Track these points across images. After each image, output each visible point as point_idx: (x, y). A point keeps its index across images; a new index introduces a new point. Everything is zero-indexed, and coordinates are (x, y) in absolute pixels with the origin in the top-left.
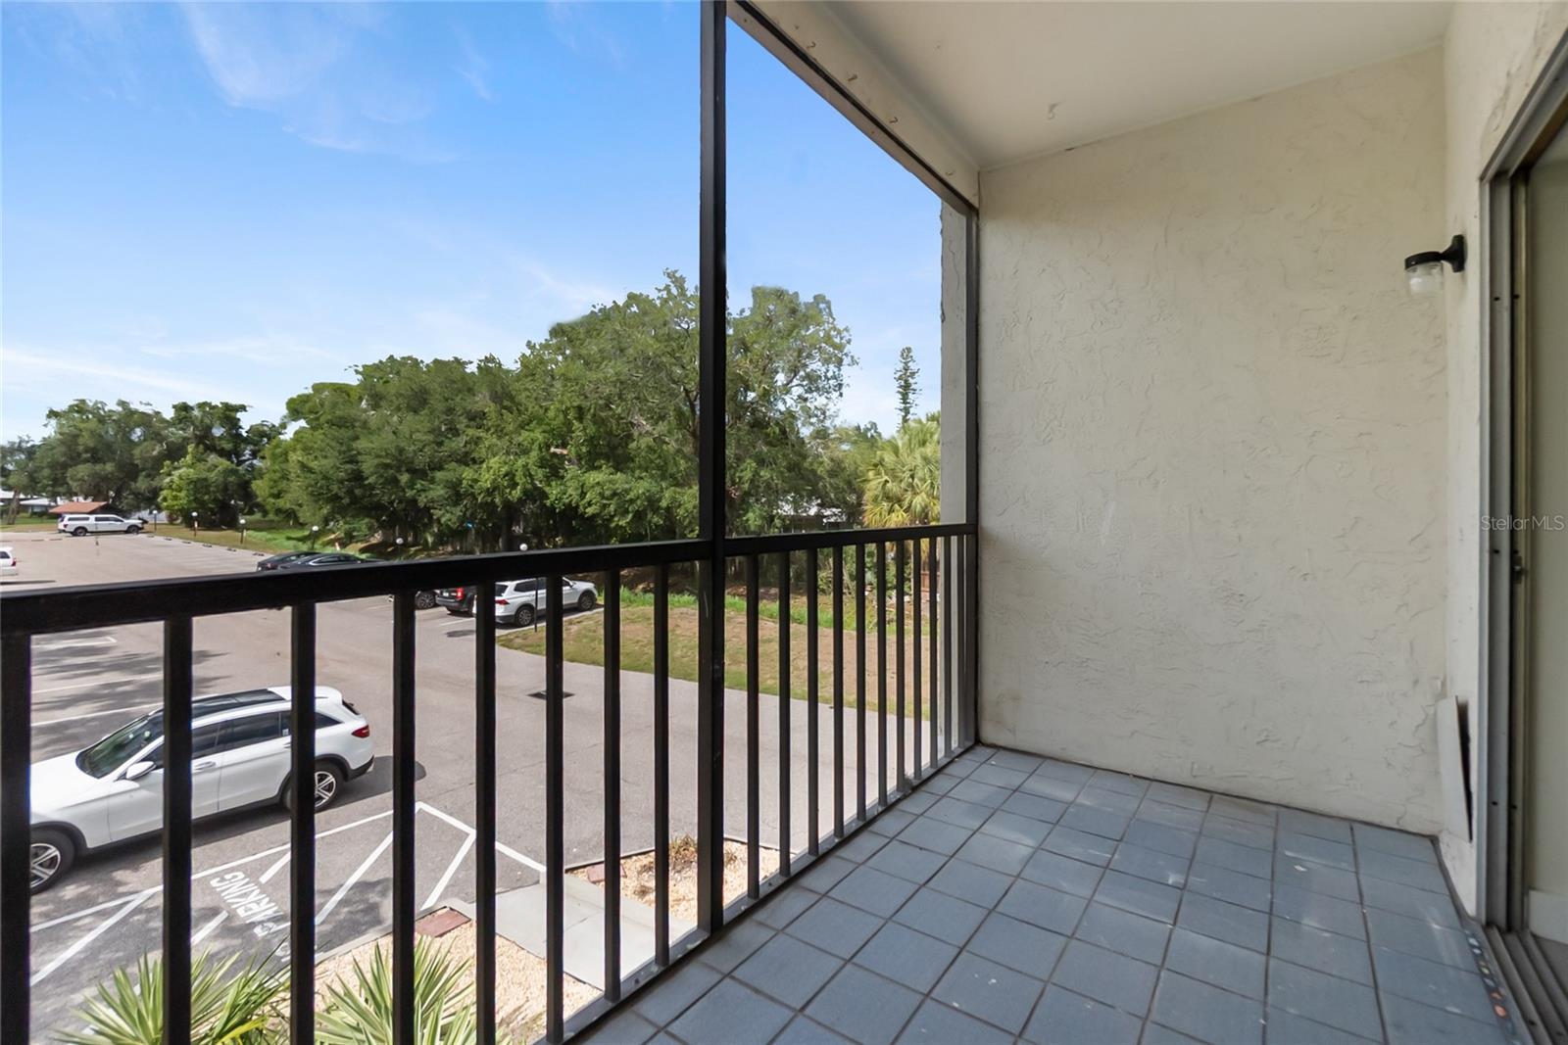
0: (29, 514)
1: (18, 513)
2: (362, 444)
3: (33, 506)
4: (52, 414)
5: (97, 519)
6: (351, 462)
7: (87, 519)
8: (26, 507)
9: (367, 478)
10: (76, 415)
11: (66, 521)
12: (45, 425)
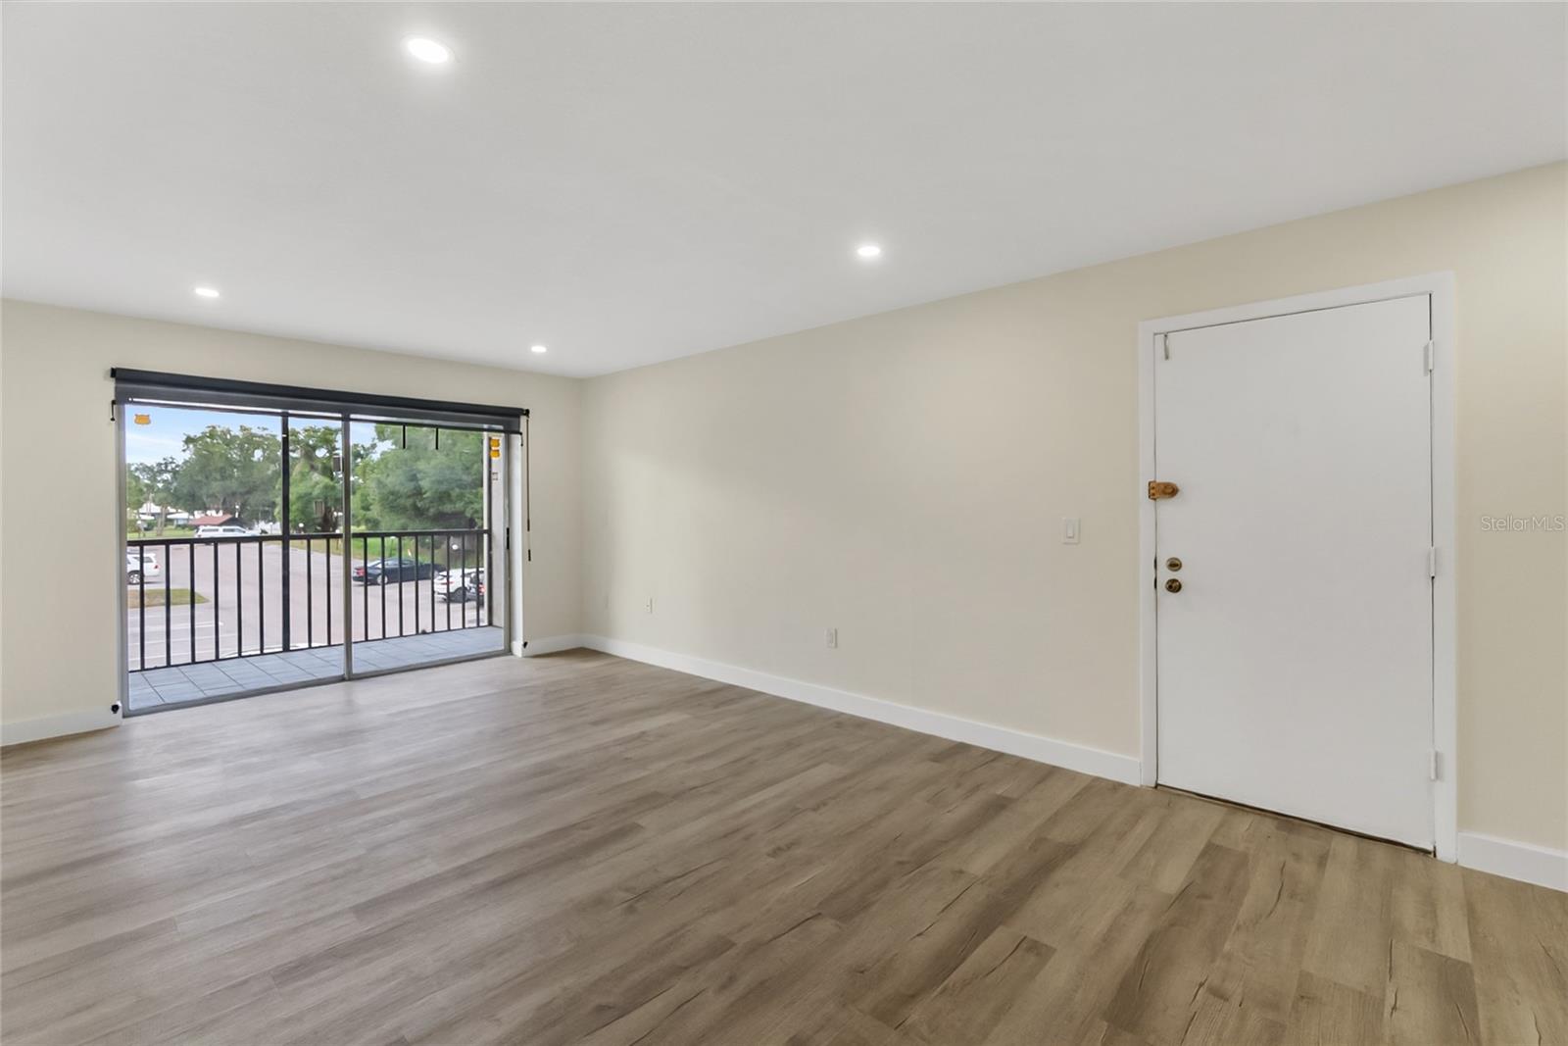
0: (173, 527)
1: (165, 526)
2: (421, 465)
3: (177, 520)
4: (189, 440)
5: (224, 530)
6: (412, 480)
7: (217, 530)
8: (171, 520)
9: (425, 493)
10: (208, 440)
11: (200, 533)
12: (184, 451)
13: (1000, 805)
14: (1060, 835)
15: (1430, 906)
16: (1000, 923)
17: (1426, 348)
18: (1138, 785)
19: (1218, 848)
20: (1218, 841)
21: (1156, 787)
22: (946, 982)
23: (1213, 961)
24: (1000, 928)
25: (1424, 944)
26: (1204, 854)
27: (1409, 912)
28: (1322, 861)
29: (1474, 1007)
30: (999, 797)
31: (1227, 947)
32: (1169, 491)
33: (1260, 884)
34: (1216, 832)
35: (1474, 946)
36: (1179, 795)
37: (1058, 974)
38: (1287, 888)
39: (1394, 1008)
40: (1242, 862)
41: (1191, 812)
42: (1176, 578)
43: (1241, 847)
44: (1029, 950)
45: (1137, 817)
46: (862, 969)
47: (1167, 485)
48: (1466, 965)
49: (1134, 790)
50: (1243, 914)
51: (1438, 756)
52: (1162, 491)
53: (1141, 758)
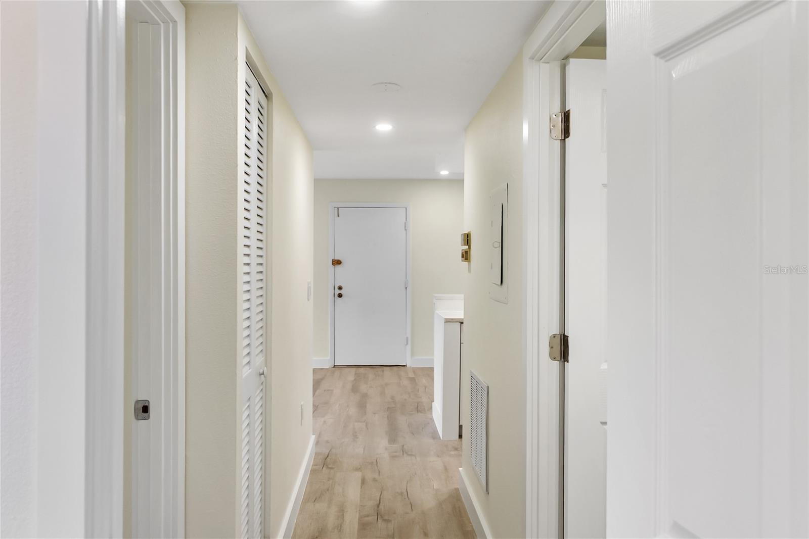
17: (405, 223)
18: (329, 367)
19: (357, 373)
21: (334, 366)
26: (355, 377)
28: (383, 374)
32: (339, 262)
34: (355, 371)
36: (341, 366)
42: (341, 292)
45: (333, 373)
47: (339, 260)
51: (407, 338)
52: (337, 263)
53: (329, 358)
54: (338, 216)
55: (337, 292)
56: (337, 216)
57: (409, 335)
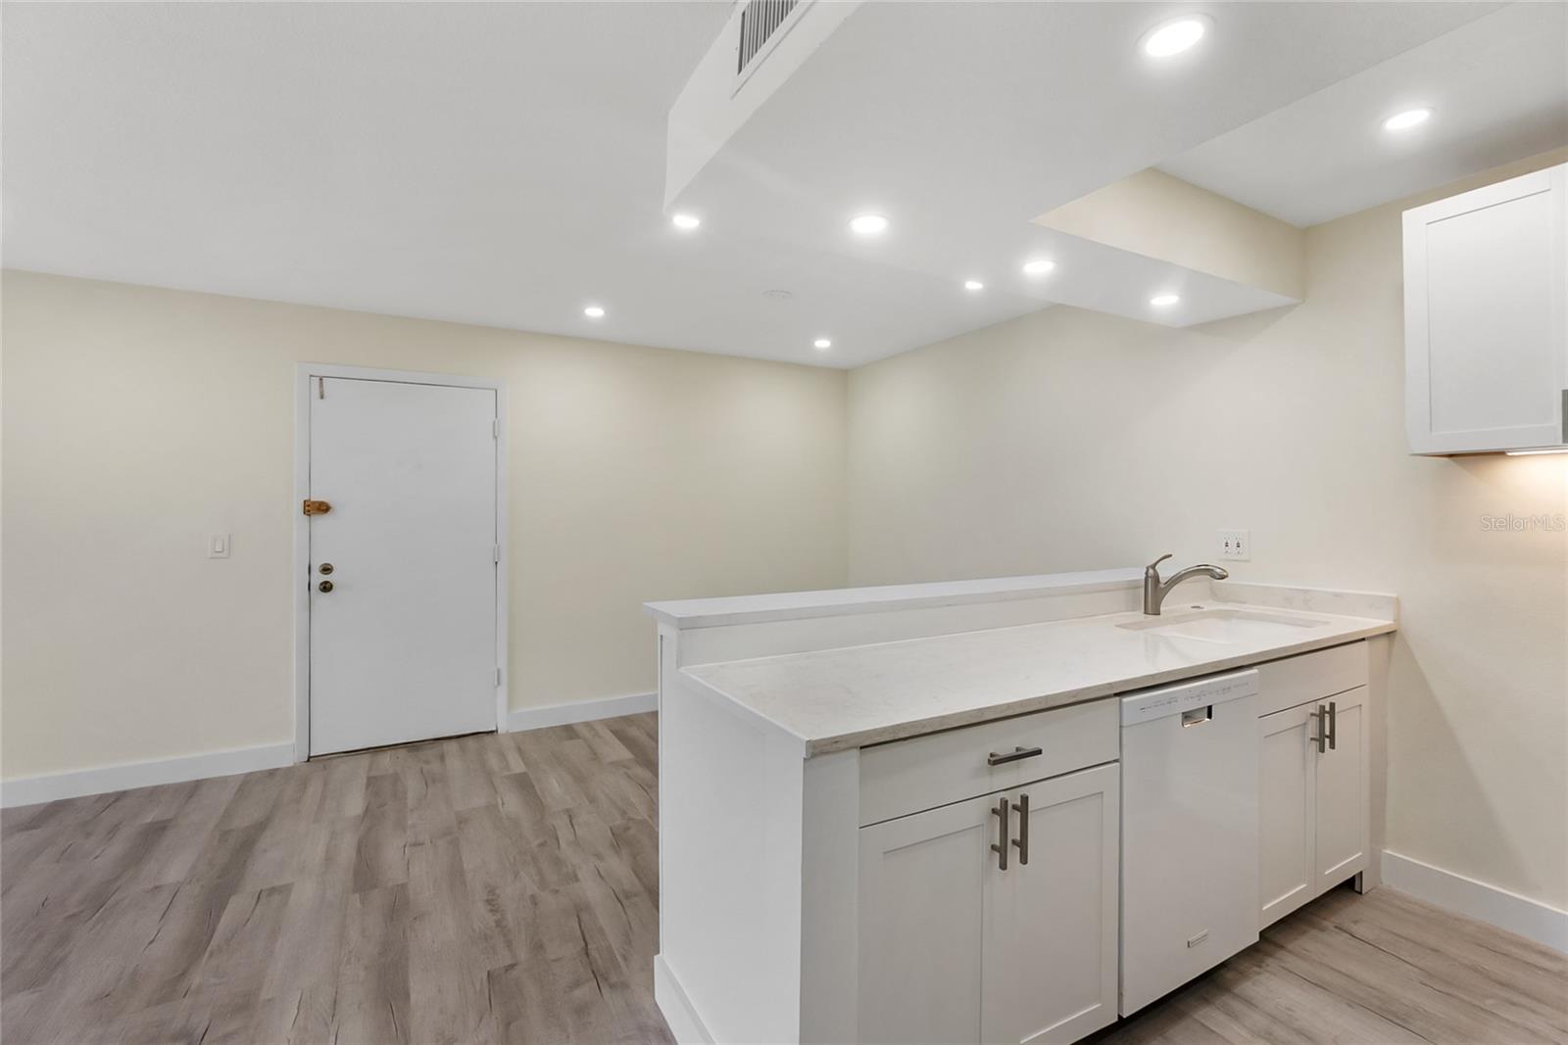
13: (159, 829)
14: (242, 821)
15: (502, 756)
16: (230, 896)
17: (494, 423)
18: (291, 764)
19: (375, 777)
20: (374, 773)
21: (308, 760)
22: (209, 949)
23: (405, 832)
24: (233, 898)
25: (507, 773)
26: (368, 785)
27: (494, 762)
28: (442, 758)
29: (533, 787)
30: (151, 824)
31: (410, 822)
32: (323, 508)
33: (413, 785)
34: (370, 770)
35: (525, 763)
36: (330, 759)
37: (305, 893)
38: (429, 780)
39: (503, 804)
40: (396, 778)
41: (343, 767)
42: (328, 580)
43: (391, 771)
44: (270, 895)
45: (304, 784)
46: (107, 993)
47: (321, 504)
48: (525, 773)
49: (289, 769)
50: (410, 803)
51: (499, 671)
52: (317, 508)
53: (294, 740)
54: (322, 397)
55: (318, 578)
56: (318, 396)
57: (502, 664)
